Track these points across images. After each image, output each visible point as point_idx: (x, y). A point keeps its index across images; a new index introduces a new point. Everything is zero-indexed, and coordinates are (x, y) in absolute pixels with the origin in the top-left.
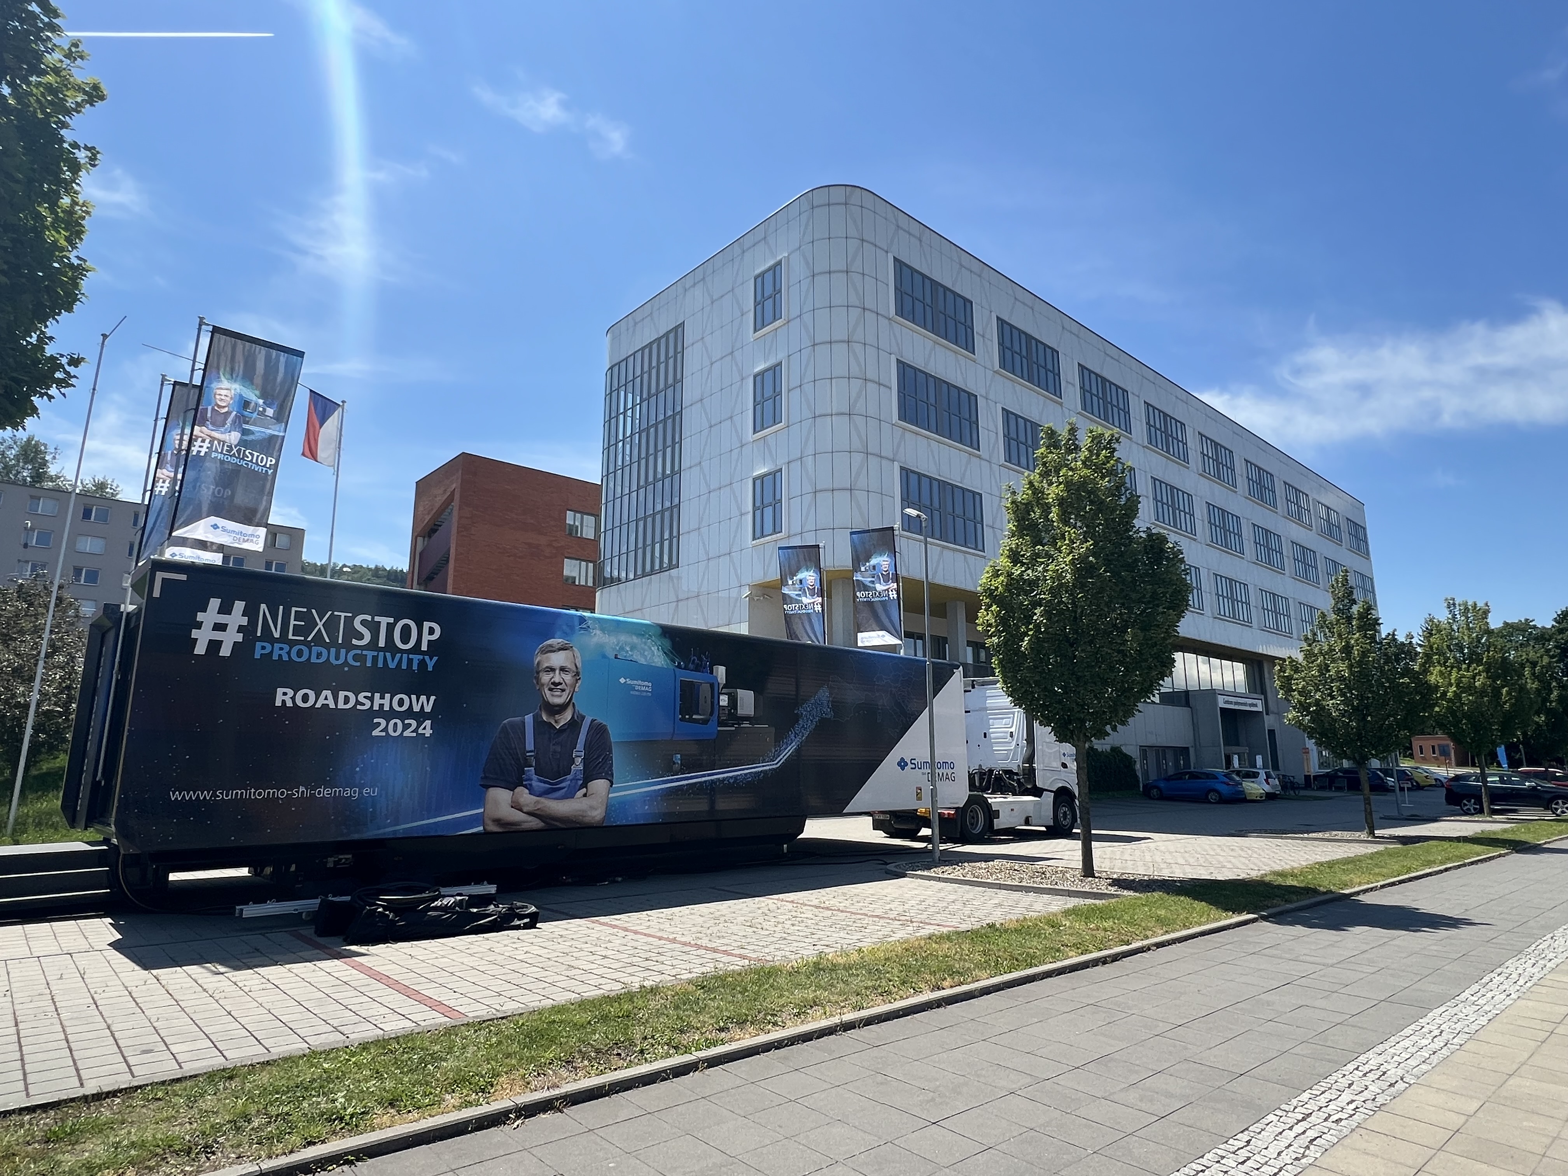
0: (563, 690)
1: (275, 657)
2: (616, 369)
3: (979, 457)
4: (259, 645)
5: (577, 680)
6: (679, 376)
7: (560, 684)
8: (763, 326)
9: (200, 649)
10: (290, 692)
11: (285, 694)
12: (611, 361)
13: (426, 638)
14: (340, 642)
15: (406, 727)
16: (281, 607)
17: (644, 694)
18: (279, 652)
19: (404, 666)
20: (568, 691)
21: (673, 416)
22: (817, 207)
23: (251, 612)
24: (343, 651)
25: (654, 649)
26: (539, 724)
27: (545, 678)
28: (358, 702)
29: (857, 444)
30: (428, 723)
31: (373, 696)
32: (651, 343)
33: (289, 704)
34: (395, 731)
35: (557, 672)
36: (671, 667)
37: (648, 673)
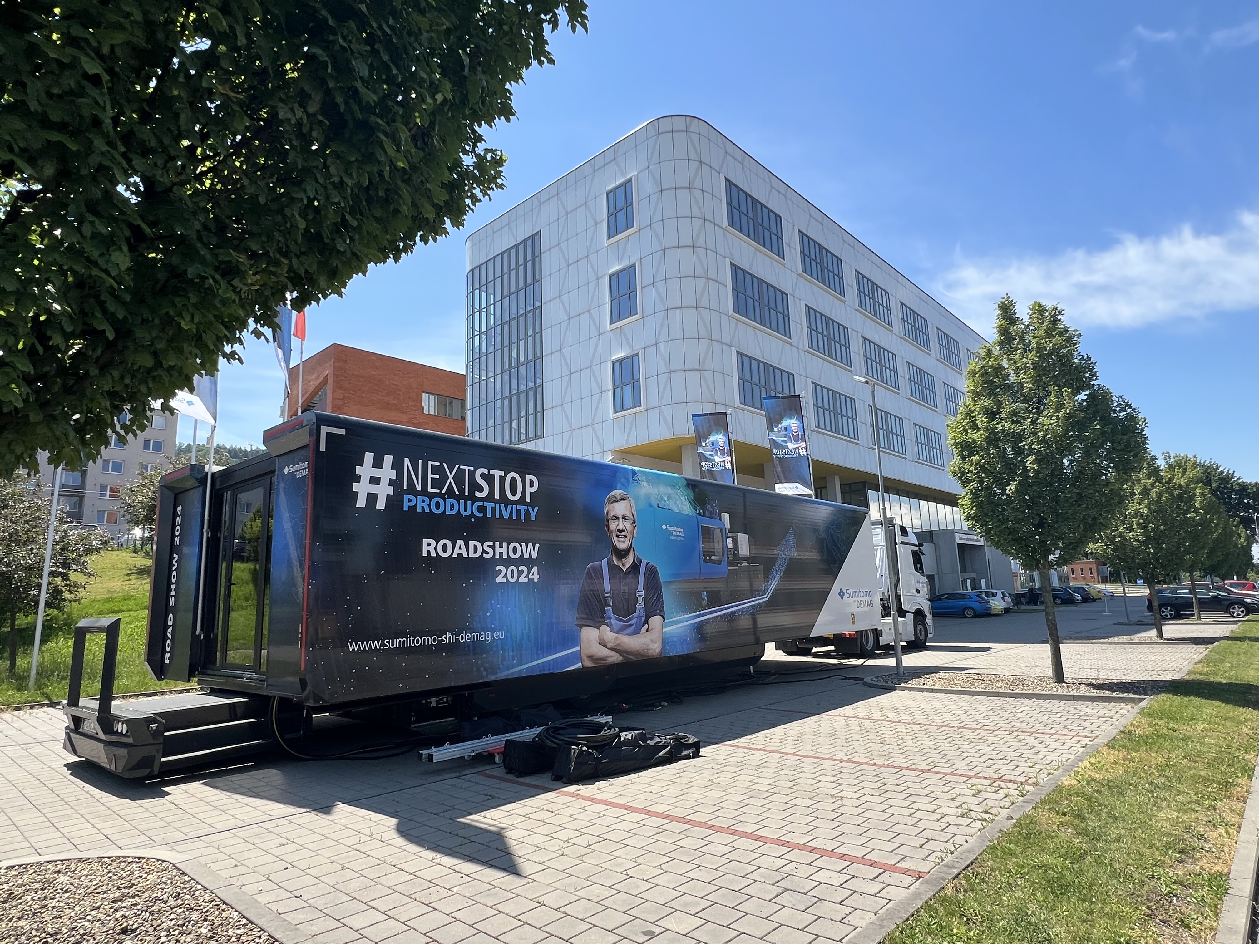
0: (626, 537)
1: (419, 510)
2: (477, 271)
3: (790, 344)
4: (406, 497)
5: (634, 527)
6: (537, 277)
7: (623, 531)
8: (617, 233)
9: (361, 503)
10: (433, 542)
11: (429, 544)
12: (472, 264)
13: (528, 490)
14: (467, 494)
15: (520, 573)
16: (420, 461)
17: (679, 538)
18: (422, 504)
19: (515, 517)
20: (629, 537)
21: (534, 310)
22: (662, 133)
23: (397, 466)
24: (469, 503)
25: (683, 498)
26: (613, 568)
27: (613, 525)
28: (484, 551)
29: (703, 333)
30: (535, 569)
31: (494, 544)
32: (509, 250)
33: (433, 554)
34: (512, 578)
35: (621, 519)
36: (694, 514)
37: (679, 520)
